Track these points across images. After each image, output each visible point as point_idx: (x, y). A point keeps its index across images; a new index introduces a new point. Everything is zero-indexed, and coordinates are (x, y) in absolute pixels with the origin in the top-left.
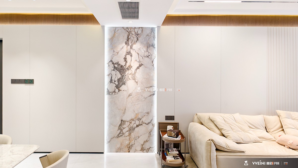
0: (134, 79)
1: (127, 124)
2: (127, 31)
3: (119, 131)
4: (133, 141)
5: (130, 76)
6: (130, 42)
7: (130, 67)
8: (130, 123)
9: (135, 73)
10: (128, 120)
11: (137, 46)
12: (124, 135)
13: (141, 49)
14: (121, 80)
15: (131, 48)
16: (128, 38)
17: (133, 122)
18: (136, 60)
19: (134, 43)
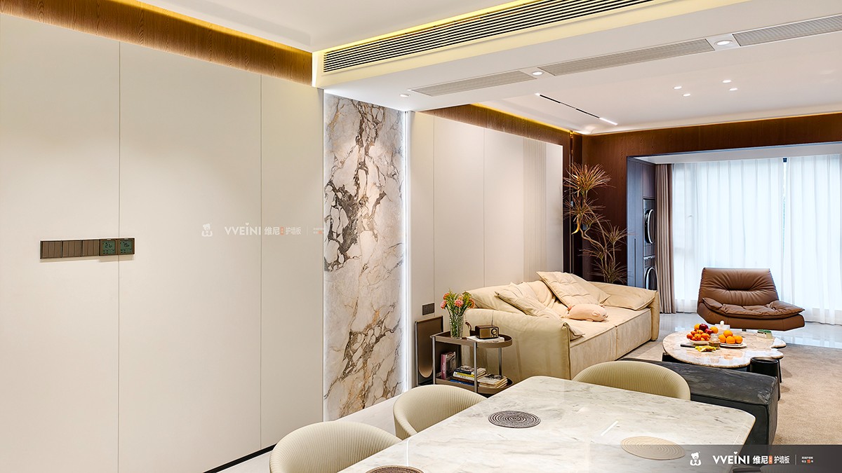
0: (370, 230)
1: (360, 338)
2: (359, 111)
3: (347, 360)
4: (371, 378)
5: (365, 221)
6: (364, 139)
7: (365, 198)
8: (366, 335)
9: (373, 213)
10: (361, 331)
11: (376, 150)
12: (354, 370)
13: (382, 157)
14: (349, 231)
15: (366, 153)
16: (360, 128)
17: (371, 332)
18: (375, 184)
19: (371, 141)
